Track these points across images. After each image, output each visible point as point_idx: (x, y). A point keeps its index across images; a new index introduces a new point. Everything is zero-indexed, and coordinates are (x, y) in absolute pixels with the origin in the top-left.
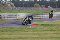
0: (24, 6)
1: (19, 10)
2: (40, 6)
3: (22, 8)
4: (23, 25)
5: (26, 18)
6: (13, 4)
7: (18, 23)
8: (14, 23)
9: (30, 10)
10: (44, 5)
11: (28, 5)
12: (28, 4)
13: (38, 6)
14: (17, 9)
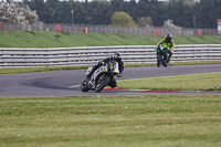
0: (76, 22)
1: (58, 36)
2: (136, 20)
3: (67, 27)
4: (86, 89)
5: (100, 65)
6: (34, 14)
7: (54, 84)
8: (38, 84)
9: (98, 36)
10: (149, 19)
11: (89, 18)
12: (89, 15)
13: (127, 21)
14: (49, 31)
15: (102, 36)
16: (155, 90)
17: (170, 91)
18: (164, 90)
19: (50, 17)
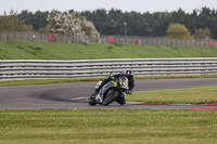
1: (110, 47)
9: (151, 47)
10: (207, 30)
11: (151, 30)
12: (151, 26)
14: (103, 42)
15: (155, 48)
16: (149, 103)
17: (164, 103)
18: (157, 103)
19: (111, 28)
